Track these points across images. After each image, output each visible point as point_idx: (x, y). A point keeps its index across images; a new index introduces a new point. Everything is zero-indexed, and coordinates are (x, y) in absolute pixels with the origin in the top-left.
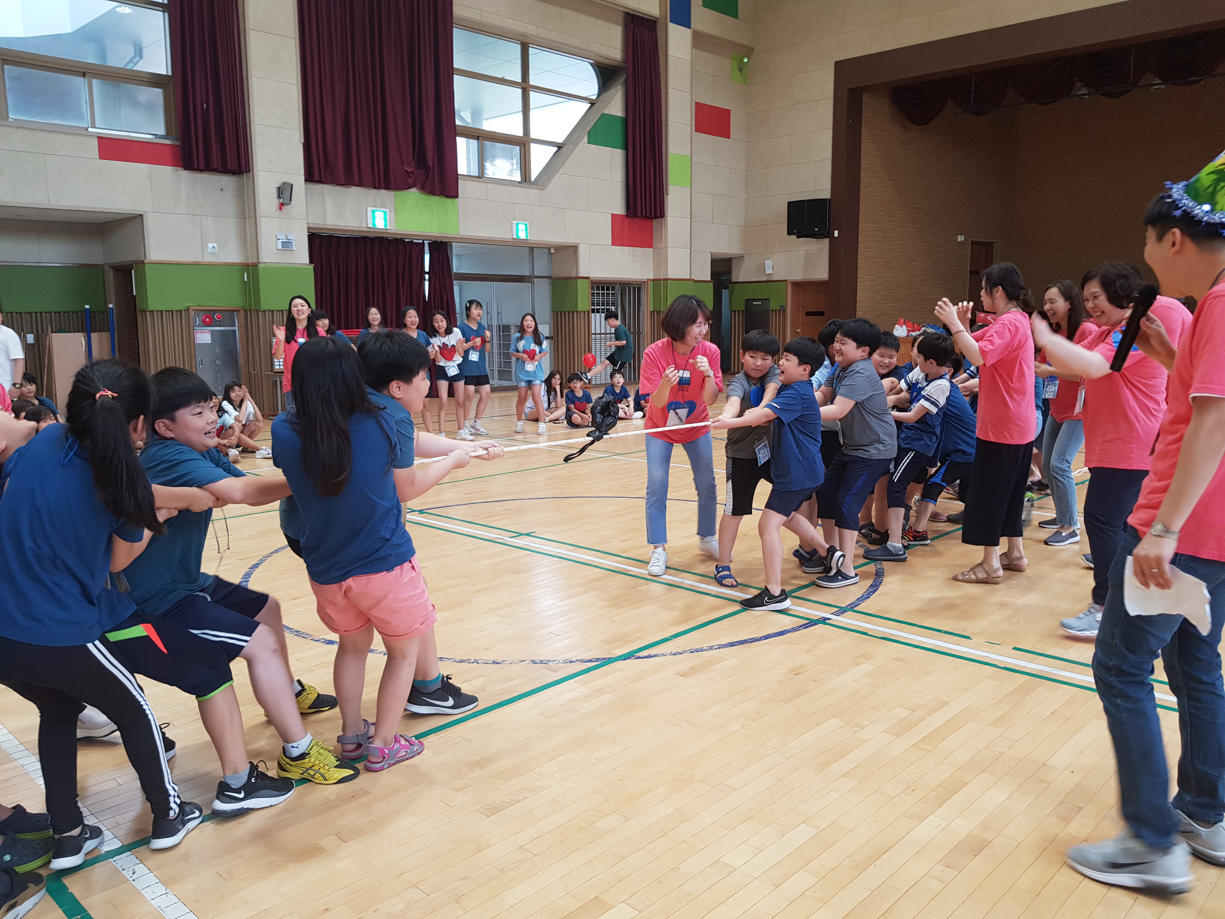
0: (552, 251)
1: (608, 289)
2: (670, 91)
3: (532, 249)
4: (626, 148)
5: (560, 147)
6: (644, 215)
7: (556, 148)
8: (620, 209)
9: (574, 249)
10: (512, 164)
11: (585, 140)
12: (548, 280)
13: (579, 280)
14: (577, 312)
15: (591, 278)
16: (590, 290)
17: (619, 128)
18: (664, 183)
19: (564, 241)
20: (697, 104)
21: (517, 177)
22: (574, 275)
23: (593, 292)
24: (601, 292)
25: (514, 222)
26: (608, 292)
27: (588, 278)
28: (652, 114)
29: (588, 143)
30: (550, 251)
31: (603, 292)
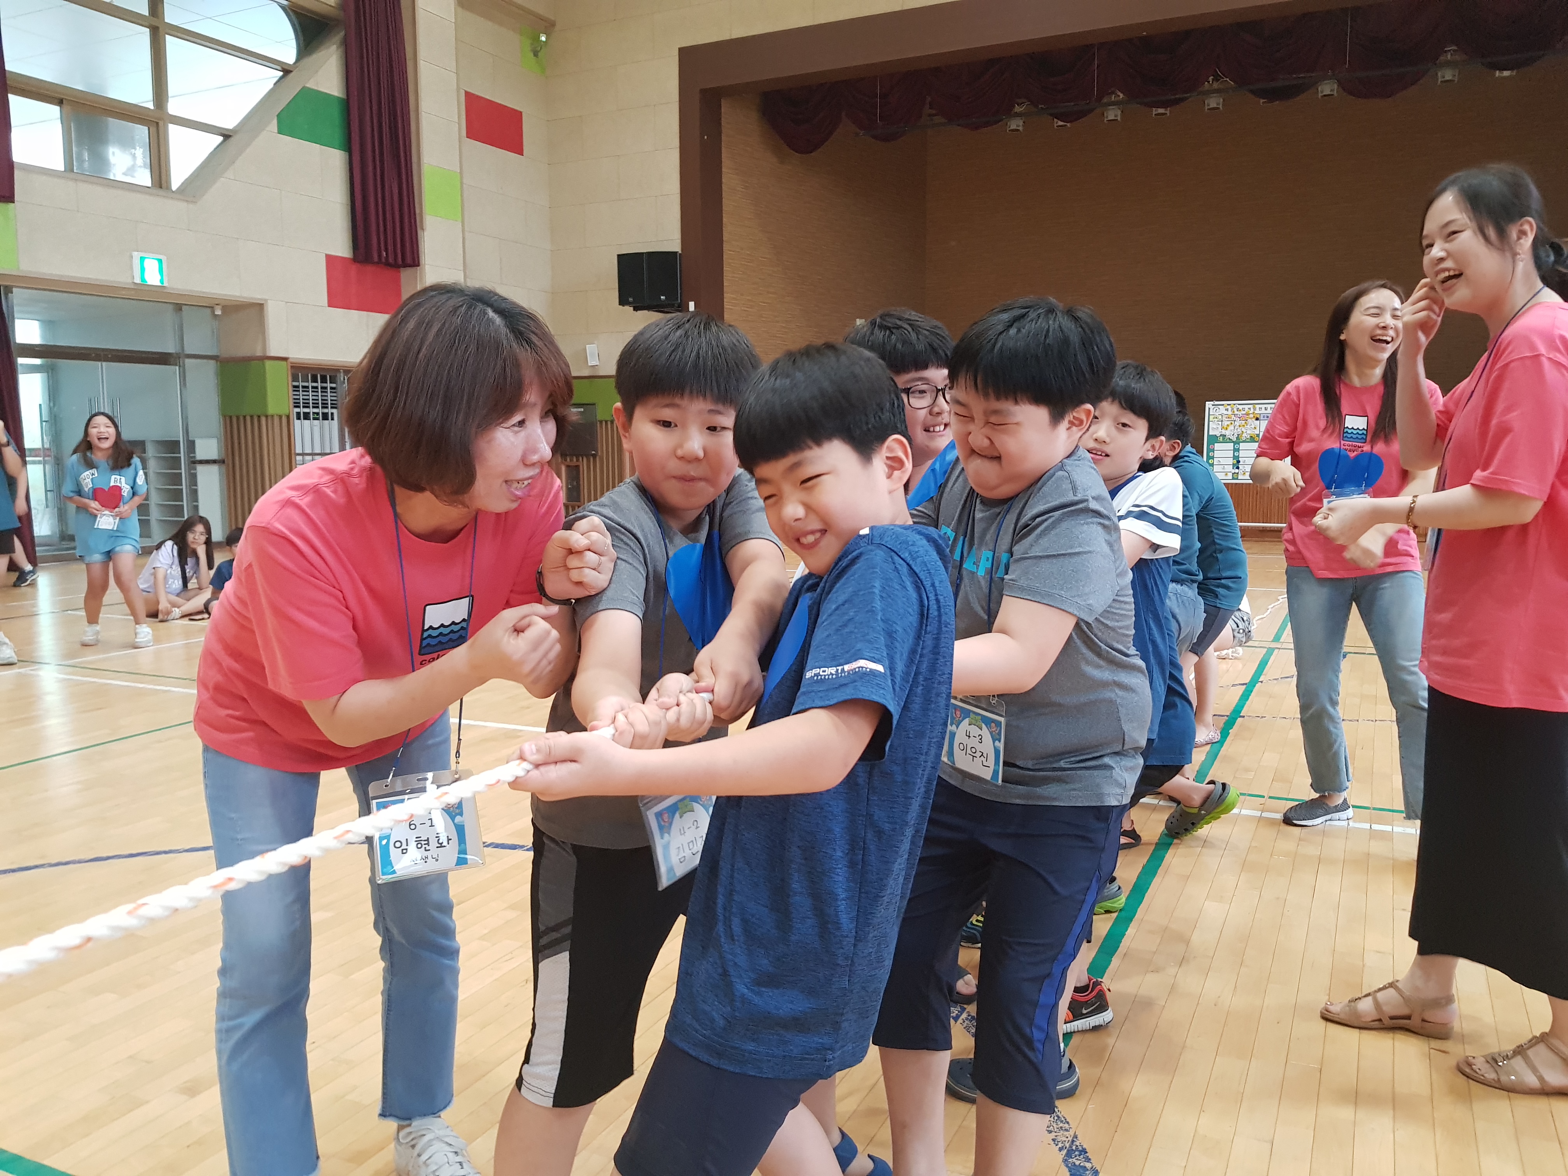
0: (218, 312)
1: (324, 380)
2: (422, 64)
3: (178, 307)
4: (348, 148)
5: (227, 136)
6: (383, 260)
7: (221, 139)
8: (342, 248)
9: (259, 308)
10: (134, 156)
11: (274, 125)
12: (212, 362)
13: (268, 363)
14: (267, 416)
15: (290, 360)
16: (290, 379)
17: (335, 115)
18: (417, 211)
19: (238, 294)
20: (468, 95)
21: (144, 178)
22: (259, 353)
23: (296, 384)
24: (311, 384)
25: (135, 254)
26: (324, 385)
27: (285, 359)
28: (392, 102)
29: (279, 132)
30: (213, 312)
31: (315, 384)
